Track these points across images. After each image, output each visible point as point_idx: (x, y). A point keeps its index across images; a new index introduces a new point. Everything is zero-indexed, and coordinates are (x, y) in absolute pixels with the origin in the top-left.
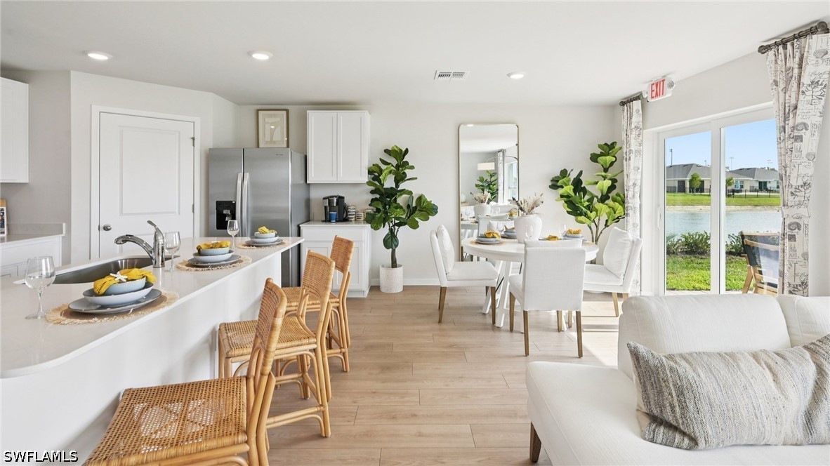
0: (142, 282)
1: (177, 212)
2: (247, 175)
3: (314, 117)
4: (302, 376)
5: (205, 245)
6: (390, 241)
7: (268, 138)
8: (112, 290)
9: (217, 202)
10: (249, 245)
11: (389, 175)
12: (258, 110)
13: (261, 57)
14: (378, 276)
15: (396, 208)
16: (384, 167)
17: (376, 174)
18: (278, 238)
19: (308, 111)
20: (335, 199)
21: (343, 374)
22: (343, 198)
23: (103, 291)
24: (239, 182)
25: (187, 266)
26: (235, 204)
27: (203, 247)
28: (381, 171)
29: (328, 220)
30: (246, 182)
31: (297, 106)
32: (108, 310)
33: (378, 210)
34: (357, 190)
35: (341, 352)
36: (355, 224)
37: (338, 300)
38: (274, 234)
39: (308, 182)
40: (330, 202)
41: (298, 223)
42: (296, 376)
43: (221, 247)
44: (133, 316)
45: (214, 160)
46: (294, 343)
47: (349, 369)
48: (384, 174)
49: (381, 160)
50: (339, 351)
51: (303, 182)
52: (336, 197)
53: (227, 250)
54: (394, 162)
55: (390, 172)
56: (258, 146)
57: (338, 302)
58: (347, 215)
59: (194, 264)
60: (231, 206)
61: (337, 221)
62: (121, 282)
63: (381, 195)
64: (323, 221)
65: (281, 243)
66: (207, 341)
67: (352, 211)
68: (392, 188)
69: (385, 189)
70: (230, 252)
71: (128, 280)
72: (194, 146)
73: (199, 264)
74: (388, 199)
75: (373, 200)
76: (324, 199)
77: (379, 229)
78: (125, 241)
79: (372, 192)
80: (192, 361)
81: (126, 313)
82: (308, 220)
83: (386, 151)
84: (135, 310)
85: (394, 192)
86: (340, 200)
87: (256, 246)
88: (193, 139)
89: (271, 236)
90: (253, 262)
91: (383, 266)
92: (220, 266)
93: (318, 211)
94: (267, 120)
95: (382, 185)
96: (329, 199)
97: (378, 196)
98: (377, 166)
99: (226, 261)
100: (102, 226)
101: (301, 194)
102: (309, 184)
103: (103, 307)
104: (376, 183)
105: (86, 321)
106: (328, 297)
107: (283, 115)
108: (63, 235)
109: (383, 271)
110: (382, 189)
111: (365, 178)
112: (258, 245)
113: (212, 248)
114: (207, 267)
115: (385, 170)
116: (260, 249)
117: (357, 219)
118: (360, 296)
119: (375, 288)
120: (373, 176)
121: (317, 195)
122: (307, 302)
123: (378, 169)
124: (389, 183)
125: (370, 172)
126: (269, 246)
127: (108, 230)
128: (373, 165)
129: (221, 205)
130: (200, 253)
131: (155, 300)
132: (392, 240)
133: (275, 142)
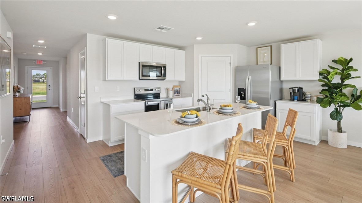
0: (195, 116)
1: (224, 91)
2: (250, 77)
3: (284, 47)
4: (265, 174)
5: (223, 105)
6: (336, 115)
7: (261, 60)
8: (186, 117)
9: (239, 88)
10: (245, 107)
11: (335, 76)
12: (257, 48)
13: (252, 24)
14: (327, 135)
15: (341, 96)
16: (331, 70)
17: (326, 75)
18: (257, 106)
19: (281, 45)
20: (297, 89)
21: (290, 182)
22: (302, 88)
23: (183, 116)
24: (247, 80)
25: (217, 112)
26: (245, 89)
27: (222, 106)
28: (329, 73)
29: (292, 99)
30: (250, 80)
31: (277, 43)
32: (186, 123)
33: (327, 96)
34: (312, 84)
35: (289, 170)
36: (311, 103)
37: (288, 142)
38: (256, 104)
39: (281, 80)
40: (294, 91)
41: (275, 100)
42: (261, 172)
43: (228, 107)
44: (190, 127)
45: (238, 71)
46: (255, 156)
47: (294, 181)
48: (331, 75)
49: (329, 66)
50: (288, 169)
51: (278, 80)
52: (297, 88)
53: (231, 108)
54: (341, 67)
55: (336, 74)
56: (257, 64)
57: (288, 143)
58: (305, 98)
59: (219, 113)
60: (244, 90)
61: (297, 101)
62: (189, 114)
63: (330, 87)
64: (289, 100)
65: (259, 108)
66: (223, 143)
67: (308, 96)
68: (338, 83)
69: (332, 84)
70: (232, 109)
71: (191, 114)
72: (230, 66)
73: (220, 112)
74: (335, 90)
75: (323, 90)
76: (290, 88)
77: (326, 107)
78: (199, 101)
79: (323, 86)
80: (216, 149)
81: (188, 125)
82: (281, 98)
83: (334, 61)
84: (191, 125)
85: (339, 86)
86: (300, 89)
87: (247, 108)
88: (230, 63)
89: (254, 105)
90: (242, 115)
91: (331, 130)
92: (228, 114)
93: (287, 94)
94: (261, 52)
95: (330, 81)
96: (293, 89)
97: (327, 88)
98: (326, 70)
99: (230, 113)
100: (202, 95)
101: (278, 86)
102: (282, 81)
103: (185, 122)
104: (326, 80)
105: (178, 125)
106: (274, 138)
107: (269, 48)
108: (192, 97)
109: (330, 133)
110: (330, 84)
111: (317, 77)
112: (248, 108)
113: (225, 107)
114: (222, 114)
115: (332, 72)
116: (248, 110)
117: (312, 100)
118: (313, 144)
119: (324, 142)
120: (323, 76)
121: (286, 86)
122: (267, 139)
123: (326, 72)
124: (336, 80)
125: (320, 74)
126: (253, 109)
127: (203, 97)
128: (323, 70)
129: (240, 90)
130: (221, 108)
131: (198, 123)
132: (337, 115)
133: (265, 62)
